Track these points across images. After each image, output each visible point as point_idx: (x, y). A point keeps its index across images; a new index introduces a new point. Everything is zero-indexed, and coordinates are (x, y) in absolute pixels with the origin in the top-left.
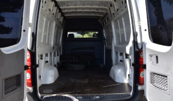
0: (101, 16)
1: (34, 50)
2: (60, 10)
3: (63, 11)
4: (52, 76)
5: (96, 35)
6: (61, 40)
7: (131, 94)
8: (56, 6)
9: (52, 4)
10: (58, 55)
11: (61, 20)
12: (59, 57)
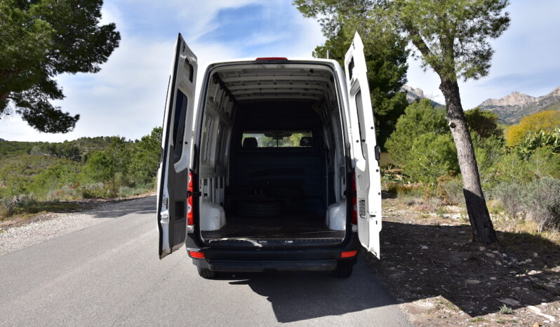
0: (317, 98)
1: (196, 172)
2: (228, 93)
3: (234, 93)
4: (217, 218)
5: (306, 141)
6: (226, 154)
7: (343, 239)
8: (221, 88)
9: (215, 87)
10: (221, 187)
11: (229, 111)
12: (223, 190)
